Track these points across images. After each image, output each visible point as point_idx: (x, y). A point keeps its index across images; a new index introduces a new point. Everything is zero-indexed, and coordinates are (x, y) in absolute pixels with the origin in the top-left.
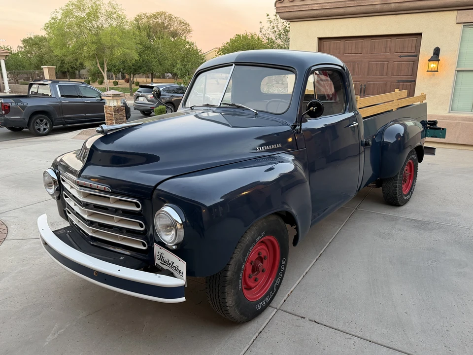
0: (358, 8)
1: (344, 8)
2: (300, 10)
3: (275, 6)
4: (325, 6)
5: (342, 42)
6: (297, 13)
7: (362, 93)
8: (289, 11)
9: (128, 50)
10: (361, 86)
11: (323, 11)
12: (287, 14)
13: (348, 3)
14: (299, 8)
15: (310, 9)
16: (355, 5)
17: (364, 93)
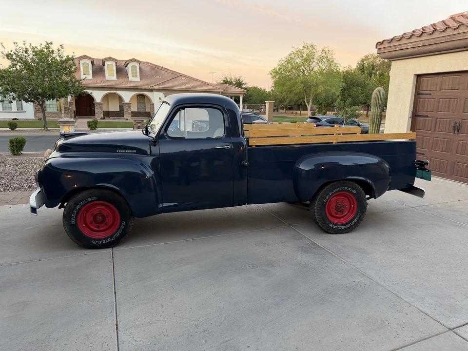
0: (450, 43)
1: (436, 45)
2: (396, 49)
3: (376, 48)
4: (418, 44)
5: (439, 78)
6: (394, 53)
7: (456, 132)
8: (387, 51)
9: (329, 88)
10: (456, 123)
11: (416, 49)
12: (387, 54)
13: (439, 39)
14: (396, 48)
15: (405, 48)
16: (446, 41)
17: (458, 131)
